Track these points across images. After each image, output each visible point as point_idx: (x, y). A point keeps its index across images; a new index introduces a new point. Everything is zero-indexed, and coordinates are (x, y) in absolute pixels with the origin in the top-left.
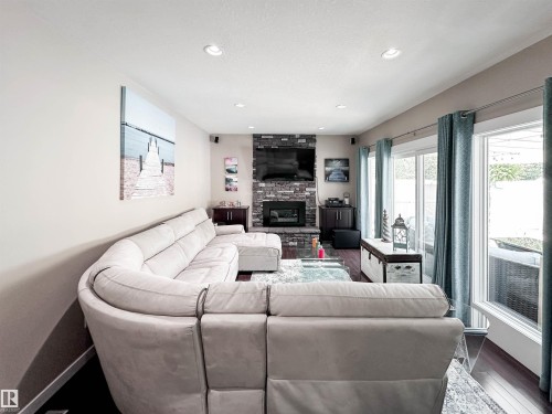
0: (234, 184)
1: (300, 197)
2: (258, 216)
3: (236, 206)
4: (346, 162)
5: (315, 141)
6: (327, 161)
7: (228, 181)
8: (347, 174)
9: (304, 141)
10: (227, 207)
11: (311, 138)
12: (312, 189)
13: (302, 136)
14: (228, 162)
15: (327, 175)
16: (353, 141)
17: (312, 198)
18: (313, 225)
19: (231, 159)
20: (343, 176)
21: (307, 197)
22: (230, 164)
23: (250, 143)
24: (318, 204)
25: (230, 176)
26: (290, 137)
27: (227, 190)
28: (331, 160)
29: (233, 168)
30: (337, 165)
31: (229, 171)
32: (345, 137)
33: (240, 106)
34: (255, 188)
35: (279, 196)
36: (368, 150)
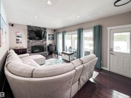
0: (20, 41)
1: (42, 44)
2: (30, 50)
3: (22, 48)
4: (53, 35)
5: (46, 30)
6: (49, 35)
7: (17, 40)
8: (53, 38)
9: (43, 29)
10: (18, 48)
11: (45, 29)
12: (46, 42)
13: (43, 28)
14: (17, 33)
15: (49, 38)
16: (55, 31)
17: (45, 44)
18: (46, 51)
19: (19, 32)
20: (53, 39)
21: (44, 44)
22: (18, 34)
23: (26, 28)
24: (47, 46)
25: (18, 38)
26: (39, 28)
27: (17, 43)
28: (50, 35)
29: (20, 36)
30: (51, 36)
31: (18, 37)
32: (53, 29)
33: (35, 17)
34: (28, 42)
35: (37, 44)
36: (59, 33)
